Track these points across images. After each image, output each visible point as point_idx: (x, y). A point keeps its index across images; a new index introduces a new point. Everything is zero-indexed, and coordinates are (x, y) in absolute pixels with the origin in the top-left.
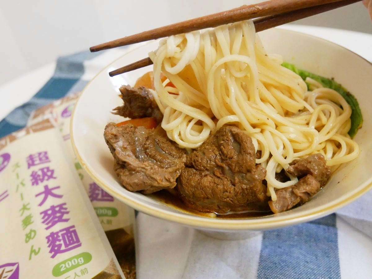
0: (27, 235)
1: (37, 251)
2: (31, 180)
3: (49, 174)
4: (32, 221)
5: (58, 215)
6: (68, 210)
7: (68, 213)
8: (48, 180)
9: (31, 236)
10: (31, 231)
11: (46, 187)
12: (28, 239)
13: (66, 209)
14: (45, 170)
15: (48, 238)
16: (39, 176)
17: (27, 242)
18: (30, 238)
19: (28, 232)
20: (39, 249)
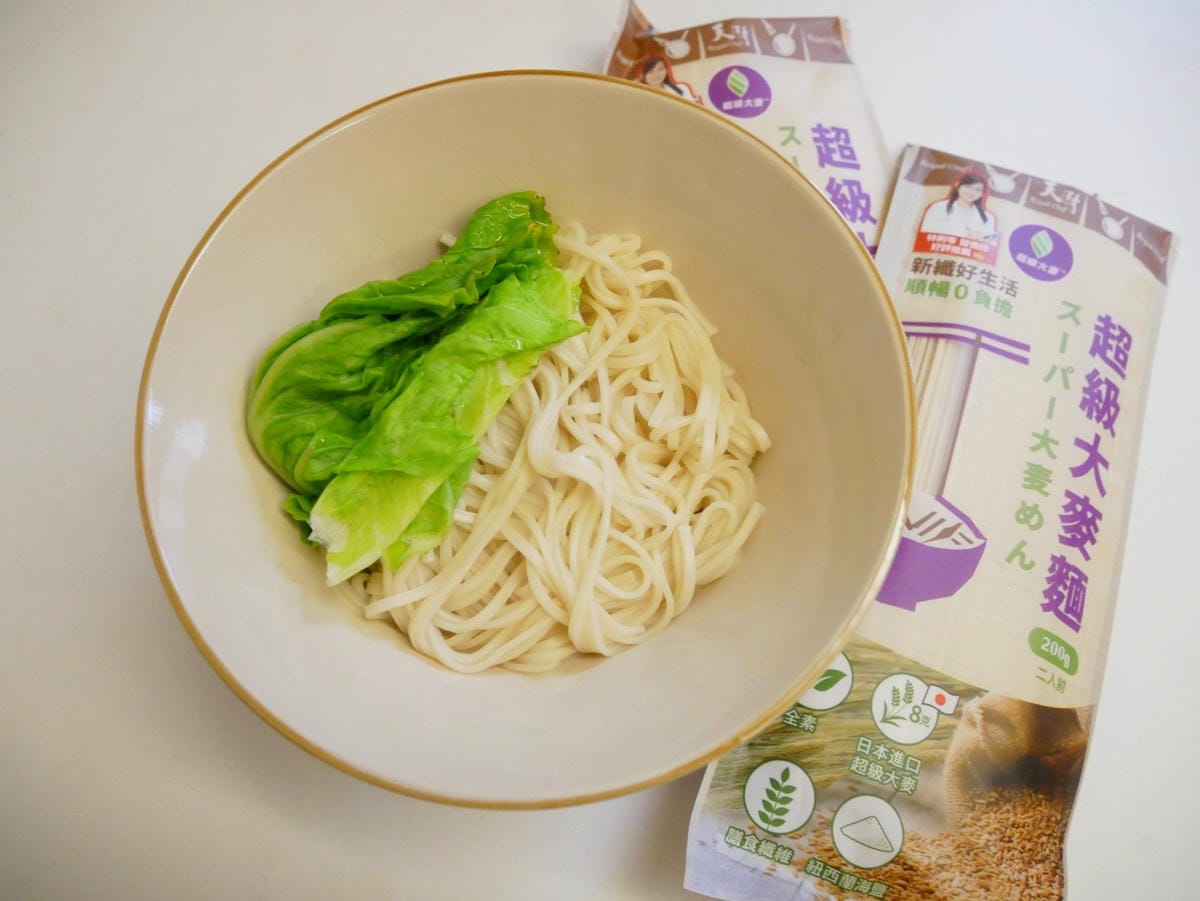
0: (1024, 507)
1: (1027, 562)
2: (1085, 390)
3: (1112, 411)
4: (1046, 489)
5: (1084, 530)
6: (1096, 535)
7: (1094, 541)
8: (1105, 425)
9: (1031, 516)
10: (1035, 509)
11: (1097, 439)
12: (1022, 516)
13: (1096, 528)
14: (1112, 394)
15: (1053, 559)
16: (1100, 396)
17: (1018, 519)
18: (1026, 521)
19: (1030, 504)
20: (1032, 564)
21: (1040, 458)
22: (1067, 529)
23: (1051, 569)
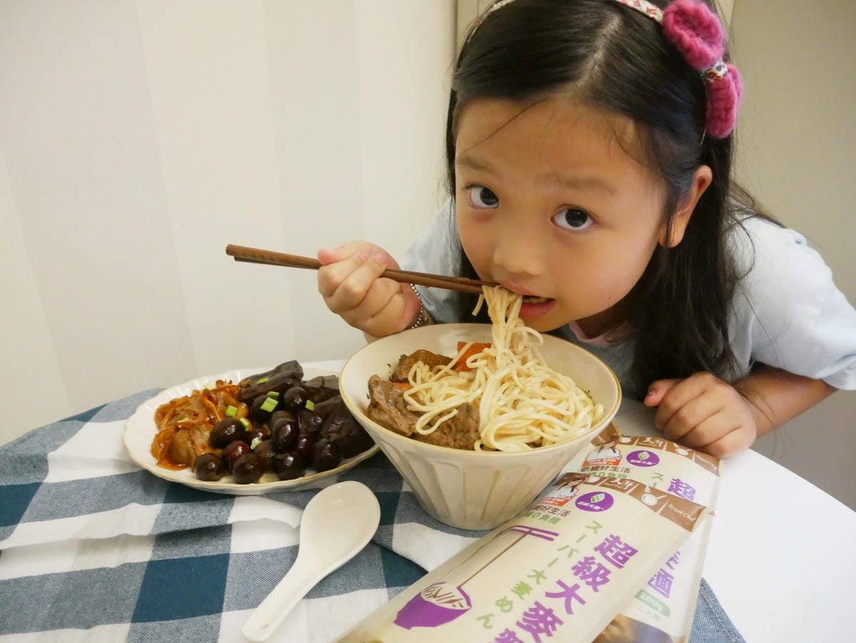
0: (505, 599)
1: (489, 624)
2: (580, 563)
3: (599, 579)
4: (524, 596)
5: (542, 625)
6: (553, 632)
7: (549, 634)
8: (588, 583)
9: (506, 605)
10: (510, 603)
11: (577, 587)
12: (500, 603)
13: (554, 629)
14: (602, 572)
15: (507, 631)
16: (589, 569)
17: (497, 603)
18: (502, 605)
19: (509, 599)
20: (491, 627)
21: (531, 582)
22: (525, 620)
23: (502, 635)
